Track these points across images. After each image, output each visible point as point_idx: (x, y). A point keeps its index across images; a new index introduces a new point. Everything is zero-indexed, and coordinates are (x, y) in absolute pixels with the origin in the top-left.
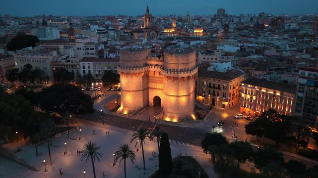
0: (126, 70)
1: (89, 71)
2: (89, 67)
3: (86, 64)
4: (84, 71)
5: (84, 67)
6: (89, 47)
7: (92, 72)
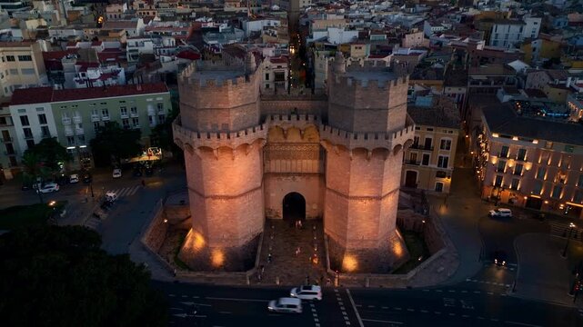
0: (214, 138)
1: (45, 130)
2: (43, 119)
3: (32, 110)
4: (28, 132)
5: (24, 120)
6: (16, 55)
7: (53, 132)
